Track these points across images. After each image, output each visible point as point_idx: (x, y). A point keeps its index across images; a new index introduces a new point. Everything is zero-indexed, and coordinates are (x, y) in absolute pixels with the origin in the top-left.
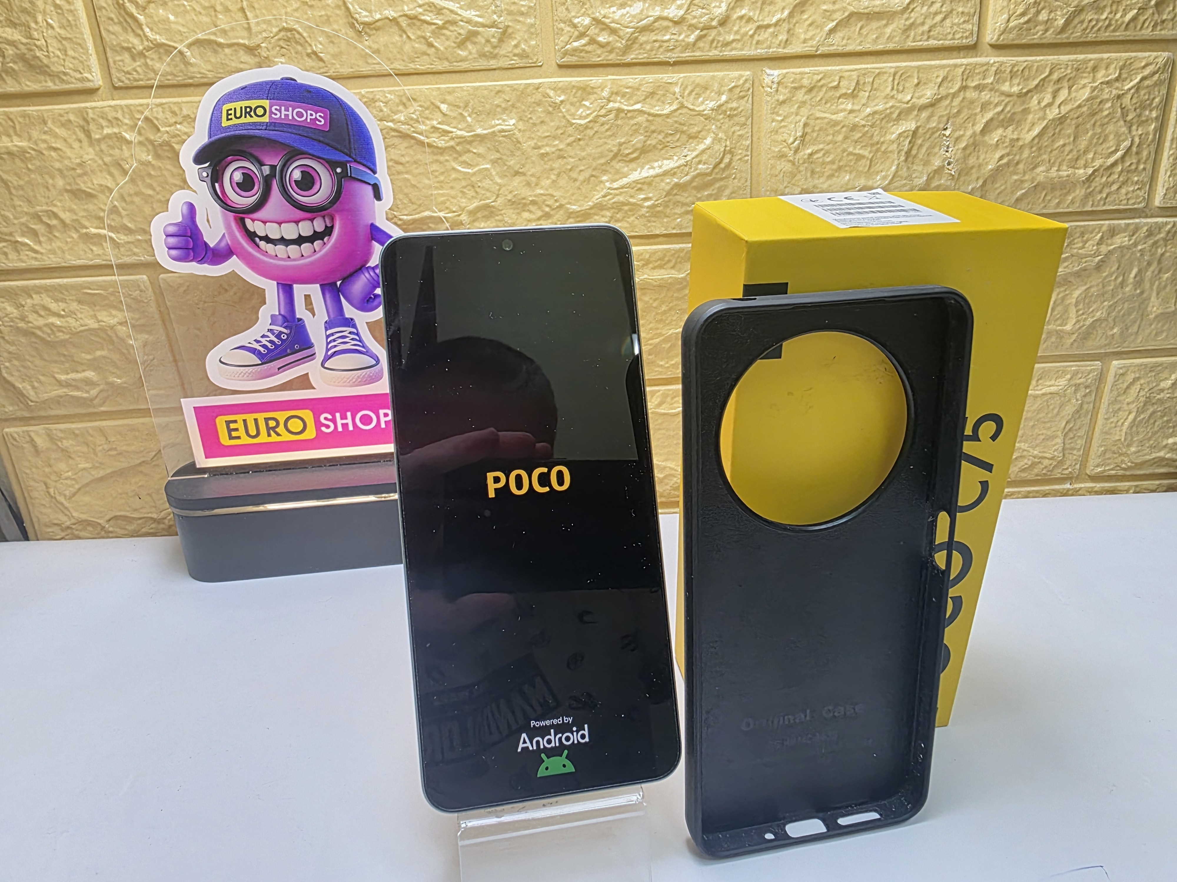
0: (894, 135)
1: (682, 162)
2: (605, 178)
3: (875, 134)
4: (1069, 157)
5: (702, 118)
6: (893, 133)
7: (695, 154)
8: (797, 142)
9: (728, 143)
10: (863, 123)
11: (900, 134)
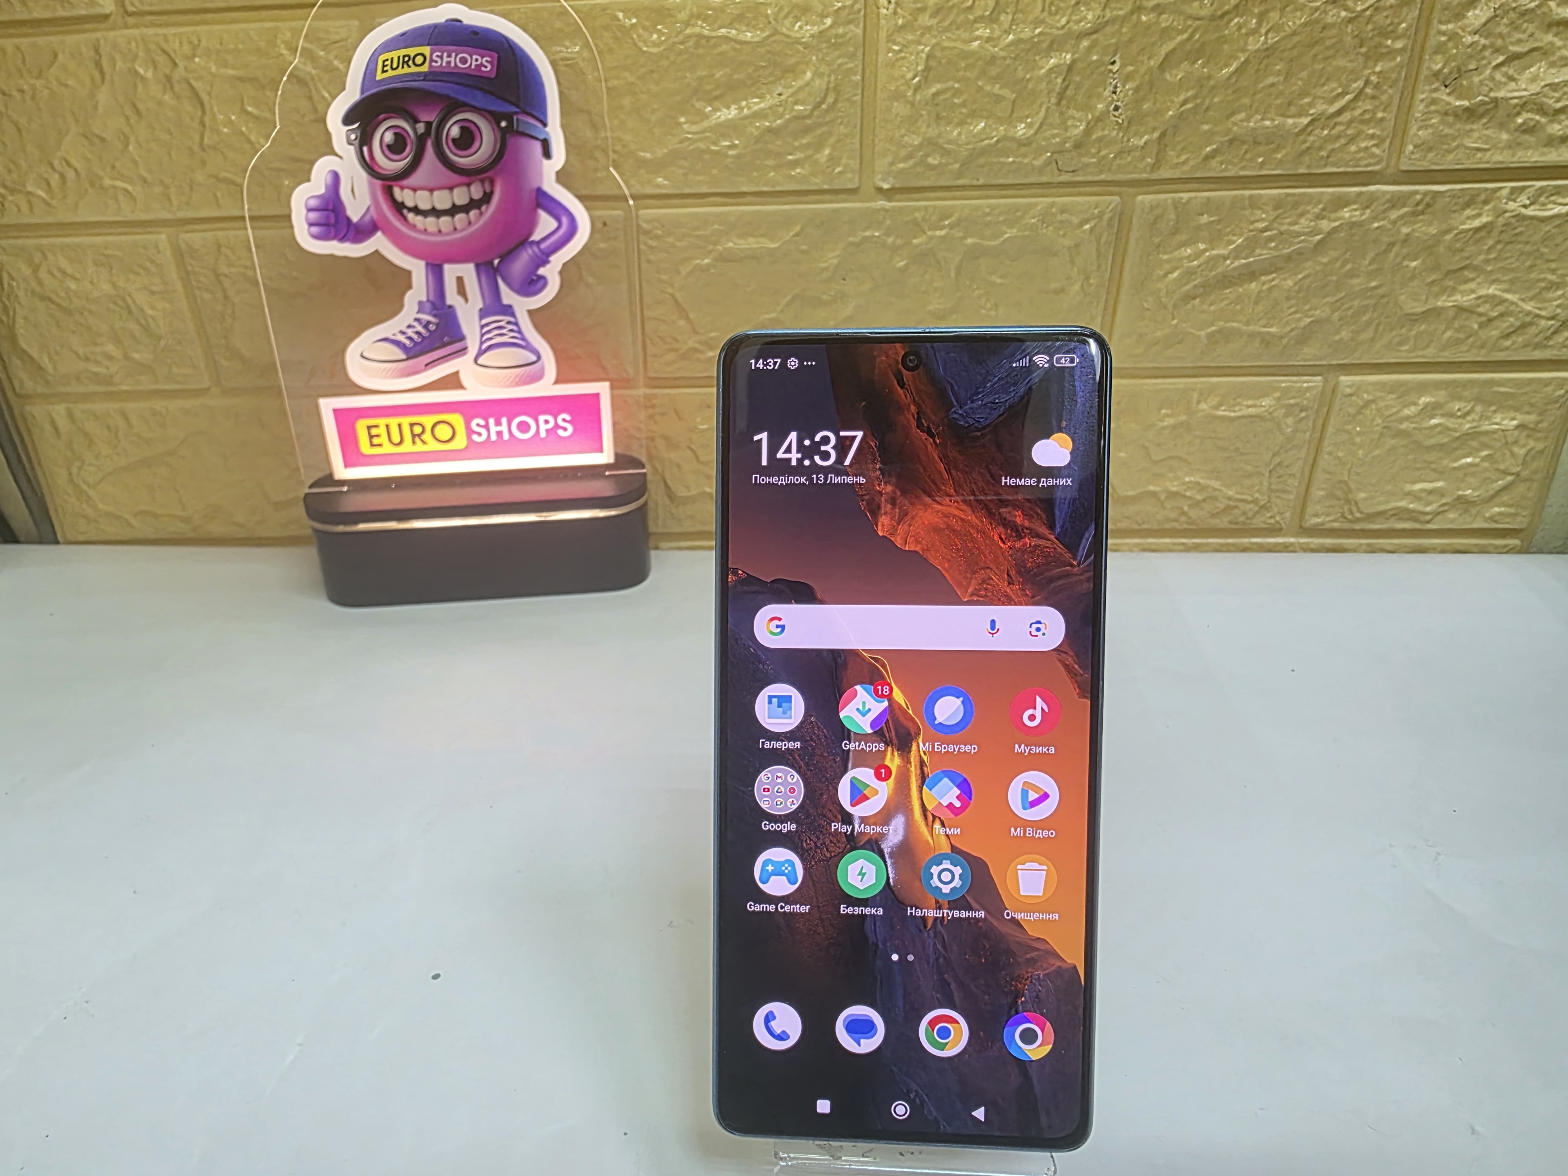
0: (1043, 71)
1: (776, 101)
2: (682, 120)
3: (1020, 68)
4: (1279, 101)
5: (800, 48)
6: (1043, 68)
7: (790, 91)
8: (917, 79)
9: (833, 77)
10: (1002, 54)
11: (1051, 69)
